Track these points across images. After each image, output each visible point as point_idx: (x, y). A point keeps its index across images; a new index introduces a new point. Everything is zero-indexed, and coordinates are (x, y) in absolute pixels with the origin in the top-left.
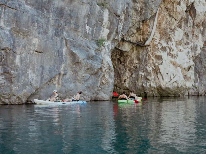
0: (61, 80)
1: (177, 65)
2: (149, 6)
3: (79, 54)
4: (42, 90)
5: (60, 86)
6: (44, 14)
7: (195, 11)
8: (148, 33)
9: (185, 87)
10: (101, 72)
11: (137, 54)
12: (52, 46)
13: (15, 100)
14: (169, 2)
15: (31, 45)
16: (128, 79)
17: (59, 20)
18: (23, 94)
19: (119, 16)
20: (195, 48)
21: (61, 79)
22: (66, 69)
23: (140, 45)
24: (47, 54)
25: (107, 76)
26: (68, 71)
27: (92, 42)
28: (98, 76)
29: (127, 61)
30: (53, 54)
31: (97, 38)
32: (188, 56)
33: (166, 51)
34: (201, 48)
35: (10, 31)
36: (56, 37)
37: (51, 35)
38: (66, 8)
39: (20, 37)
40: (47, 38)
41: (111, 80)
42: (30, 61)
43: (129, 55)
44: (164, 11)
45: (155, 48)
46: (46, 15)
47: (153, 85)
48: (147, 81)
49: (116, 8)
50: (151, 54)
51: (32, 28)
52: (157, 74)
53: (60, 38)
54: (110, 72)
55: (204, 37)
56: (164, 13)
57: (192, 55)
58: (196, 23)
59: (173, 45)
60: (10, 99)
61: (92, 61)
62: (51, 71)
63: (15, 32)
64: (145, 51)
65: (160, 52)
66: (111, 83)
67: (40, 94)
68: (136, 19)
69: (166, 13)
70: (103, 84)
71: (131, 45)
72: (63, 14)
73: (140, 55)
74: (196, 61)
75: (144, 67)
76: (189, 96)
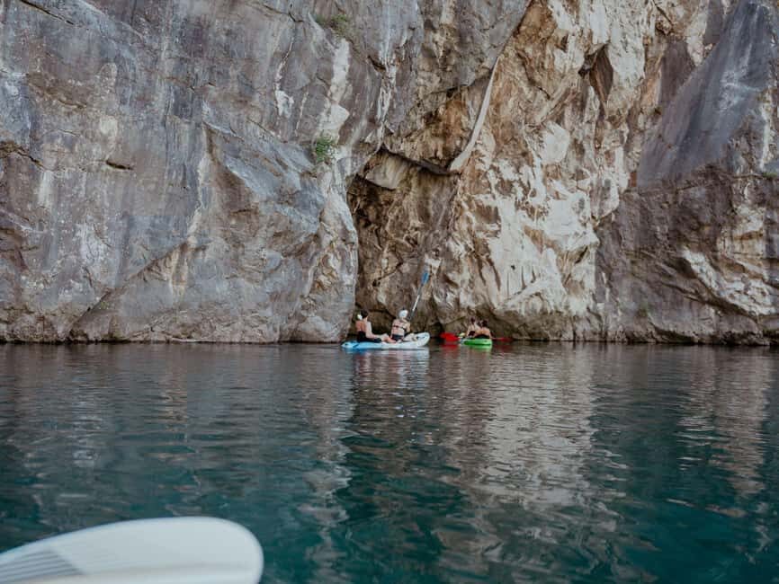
0: (186, 267)
1: (544, 242)
2: (472, 45)
3: (251, 181)
4: (123, 297)
5: (182, 287)
6: (140, 35)
7: (609, 72)
8: (461, 132)
9: (565, 313)
10: (317, 247)
11: (420, 198)
12: (164, 148)
13: (31, 327)
14: (530, 38)
15: (92, 140)
16: (387, 278)
17: (190, 60)
18: (60, 308)
19: (383, 68)
20: (601, 191)
21: (186, 263)
22: (206, 228)
23: (433, 171)
24: (144, 175)
25: (334, 263)
26: (211, 238)
27: (293, 148)
28: (307, 262)
29: (387, 221)
30: (166, 177)
31: (309, 133)
32: (581, 214)
33: (512, 195)
34: (619, 193)
35: (23, 85)
36: (178, 120)
37: (163, 111)
38: (213, 24)
39: (56, 107)
40: (148, 118)
41: (346, 276)
42: (86, 196)
43: (396, 200)
44: (512, 67)
45: (478, 183)
46: (148, 42)
47: (466, 300)
48: (447, 286)
49: (374, 38)
50: (466, 202)
51: (101, 81)
52: (480, 267)
53: (189, 123)
54: (347, 249)
55: (629, 157)
56: (513, 71)
57: (592, 214)
58: (611, 111)
59: (535, 177)
60: (14, 324)
61: (292, 208)
62: (157, 235)
63: (40, 92)
64: (446, 190)
65: (494, 197)
66: (348, 286)
67: (117, 311)
68: (428, 84)
69: (519, 73)
70: (320, 289)
71: (403, 167)
72: (205, 42)
73: (431, 202)
74: (602, 233)
75: (441, 243)
76: (575, 341)
